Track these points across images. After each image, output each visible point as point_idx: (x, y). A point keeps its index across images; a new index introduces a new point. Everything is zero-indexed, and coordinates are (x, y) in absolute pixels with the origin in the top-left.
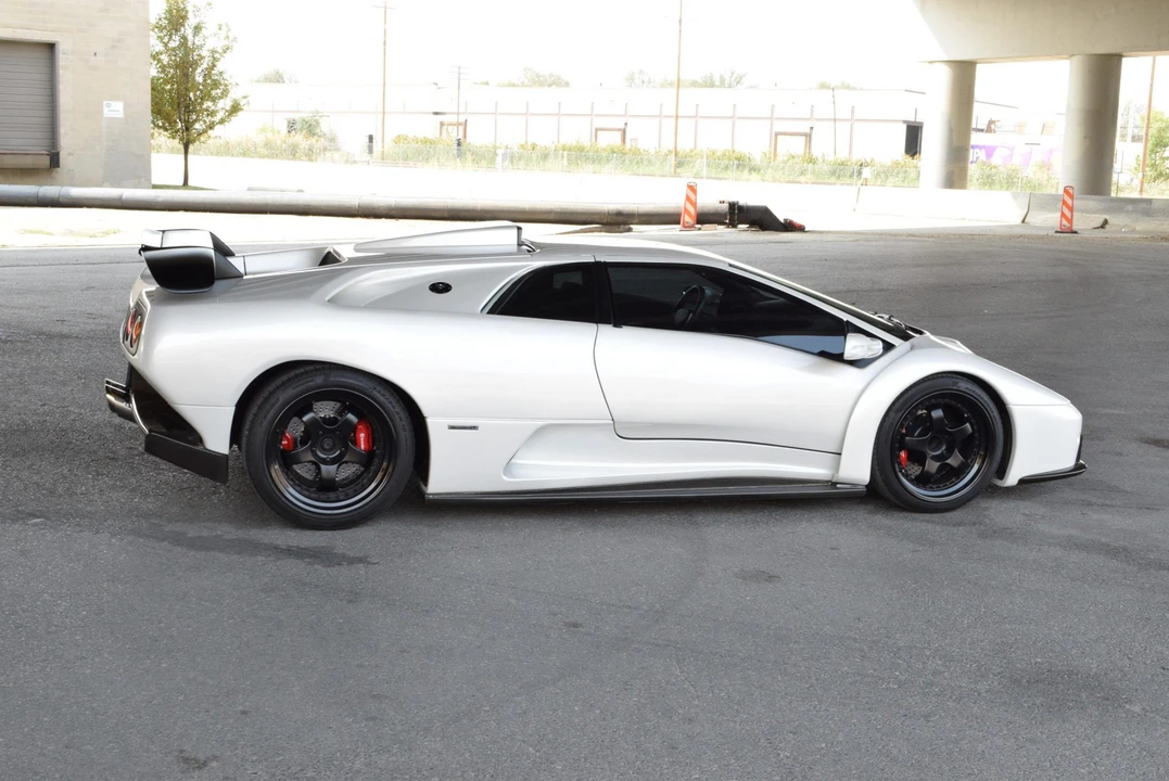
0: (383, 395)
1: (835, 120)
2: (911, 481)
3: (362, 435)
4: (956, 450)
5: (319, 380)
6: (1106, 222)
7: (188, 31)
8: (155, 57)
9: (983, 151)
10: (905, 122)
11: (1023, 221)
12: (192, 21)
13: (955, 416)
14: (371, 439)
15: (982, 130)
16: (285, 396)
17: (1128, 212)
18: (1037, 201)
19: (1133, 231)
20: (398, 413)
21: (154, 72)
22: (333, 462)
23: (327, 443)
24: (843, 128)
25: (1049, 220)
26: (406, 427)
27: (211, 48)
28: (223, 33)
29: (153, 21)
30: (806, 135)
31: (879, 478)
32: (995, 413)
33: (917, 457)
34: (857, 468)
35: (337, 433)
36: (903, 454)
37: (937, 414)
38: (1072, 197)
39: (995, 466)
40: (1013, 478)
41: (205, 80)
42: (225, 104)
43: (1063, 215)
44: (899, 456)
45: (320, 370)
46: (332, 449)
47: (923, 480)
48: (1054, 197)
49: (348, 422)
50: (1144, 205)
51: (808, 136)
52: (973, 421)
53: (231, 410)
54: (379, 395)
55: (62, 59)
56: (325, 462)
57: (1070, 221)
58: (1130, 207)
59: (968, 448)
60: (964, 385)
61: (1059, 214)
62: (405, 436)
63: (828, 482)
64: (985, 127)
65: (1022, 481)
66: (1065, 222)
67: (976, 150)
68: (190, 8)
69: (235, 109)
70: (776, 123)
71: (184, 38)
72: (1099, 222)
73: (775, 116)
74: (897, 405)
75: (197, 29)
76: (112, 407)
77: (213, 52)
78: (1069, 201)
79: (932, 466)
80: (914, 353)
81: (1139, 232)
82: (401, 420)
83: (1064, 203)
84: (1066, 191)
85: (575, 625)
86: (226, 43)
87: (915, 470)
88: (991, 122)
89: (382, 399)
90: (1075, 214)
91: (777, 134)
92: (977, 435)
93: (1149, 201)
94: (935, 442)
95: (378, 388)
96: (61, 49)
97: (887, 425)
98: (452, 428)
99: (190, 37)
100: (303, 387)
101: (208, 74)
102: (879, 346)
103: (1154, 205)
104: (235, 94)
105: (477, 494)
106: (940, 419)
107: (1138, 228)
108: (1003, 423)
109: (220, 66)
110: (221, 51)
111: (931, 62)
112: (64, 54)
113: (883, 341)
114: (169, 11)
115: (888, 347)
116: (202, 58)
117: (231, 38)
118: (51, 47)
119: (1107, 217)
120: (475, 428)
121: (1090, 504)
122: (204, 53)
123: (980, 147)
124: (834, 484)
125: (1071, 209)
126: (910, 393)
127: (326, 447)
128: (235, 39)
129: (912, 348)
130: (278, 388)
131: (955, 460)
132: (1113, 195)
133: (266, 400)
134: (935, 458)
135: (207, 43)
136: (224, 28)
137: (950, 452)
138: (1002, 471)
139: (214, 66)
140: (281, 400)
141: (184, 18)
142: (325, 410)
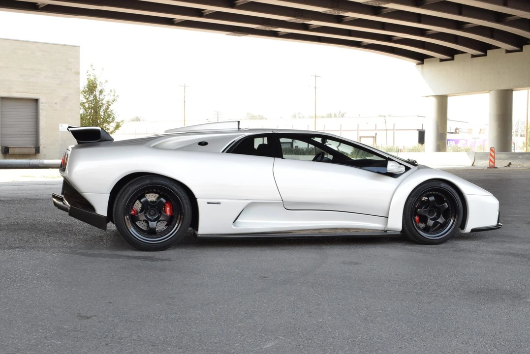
0: (177, 188)
1: (386, 130)
2: (421, 230)
3: (168, 209)
4: (441, 215)
5: (148, 182)
6: (510, 164)
7: (97, 93)
8: (83, 104)
9: (454, 142)
10: (418, 130)
11: (473, 165)
12: (99, 88)
13: (439, 200)
14: (172, 210)
15: (453, 133)
16: (132, 189)
17: (520, 158)
18: (478, 156)
19: (523, 167)
20: (184, 196)
21: (82, 111)
22: (155, 220)
23: (152, 212)
24: (390, 133)
25: (484, 164)
26: (188, 203)
27: (107, 100)
28: (112, 94)
29: (82, 89)
30: (373, 137)
31: (406, 229)
32: (458, 198)
33: (423, 219)
34: (396, 223)
35: (157, 207)
36: (417, 218)
37: (432, 198)
38: (494, 152)
39: (460, 222)
40: (468, 228)
41: (104, 114)
42: (113, 125)
43: (490, 160)
44: (415, 219)
45: (148, 177)
46: (155, 215)
47: (427, 229)
48: (486, 154)
49: (161, 202)
50: (527, 155)
51: (375, 138)
52: (448, 202)
53: (108, 195)
54: (175, 188)
55: (41, 106)
56: (151, 220)
57: (494, 163)
58: (521, 157)
59: (447, 215)
60: (443, 185)
61: (488, 161)
62: (187, 207)
63: (383, 230)
64: (454, 131)
65: (473, 230)
66: (491, 164)
67: (450, 142)
68: (98, 83)
69: (118, 126)
70: (360, 132)
71: (95, 96)
72: (507, 164)
73: (360, 129)
74: (413, 194)
75: (101, 92)
76: (55, 204)
77: (108, 102)
78: (493, 154)
79: (431, 223)
80: (419, 170)
81: (526, 167)
82: (185, 199)
83: (491, 155)
84: (491, 149)
85: (265, 277)
86: (114, 97)
87: (422, 226)
88: (456, 129)
89: (177, 190)
90: (496, 160)
91: (360, 137)
92: (450, 208)
94: (431, 212)
95: (175, 185)
96: (41, 101)
97: (408, 203)
98: (209, 203)
99: (98, 96)
100: (140, 184)
101: (106, 111)
102: (403, 169)
104: (117, 120)
105: (221, 234)
106: (433, 201)
107: (525, 166)
108: (462, 203)
109: (111, 108)
110: (111, 101)
111: (427, 97)
112: (42, 103)
113: (405, 166)
114: (89, 85)
115: (407, 169)
116: (103, 104)
117: (116, 96)
118: (36, 101)
119: (510, 161)
120: (219, 203)
121: (505, 242)
122: (104, 102)
123: (452, 140)
124: (386, 231)
125: (494, 158)
126: (419, 188)
127: (152, 214)
128: (118, 96)
129: (419, 169)
130: (129, 185)
131: (441, 220)
132: (513, 151)
133: (124, 191)
134: (431, 219)
135: (106, 98)
136: (113, 91)
137: (438, 216)
138: (463, 226)
139: (109, 108)
140: (131, 190)
141: (96, 87)
142: (151, 197)
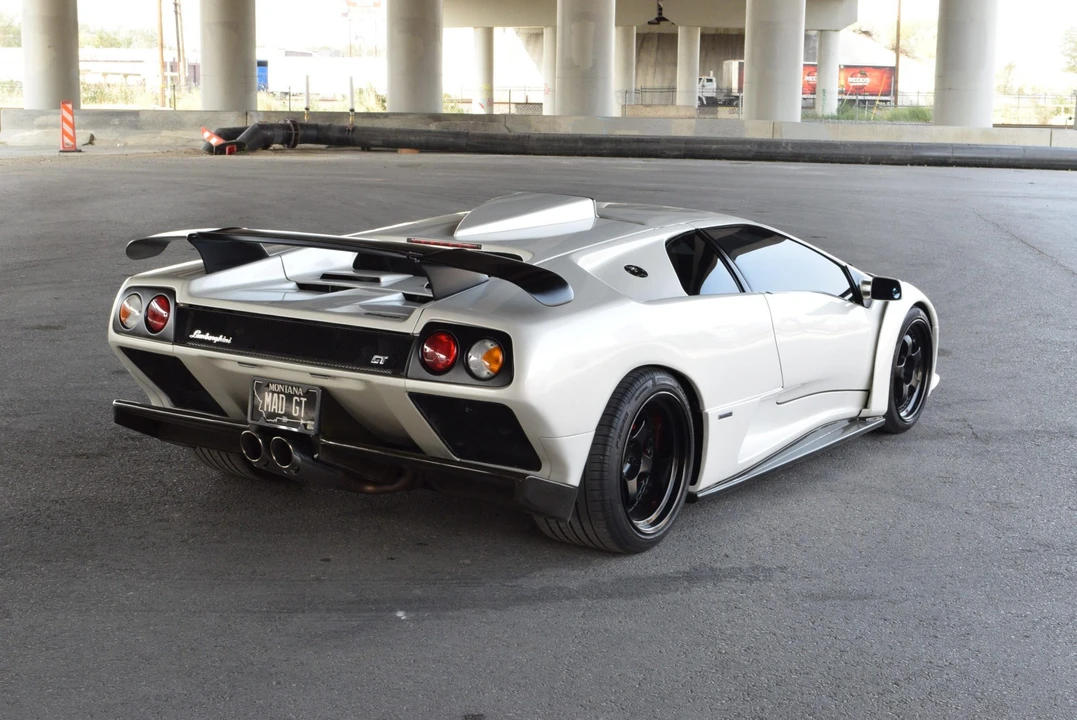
0: (683, 393)
5: (650, 385)
6: (92, 138)
16: (631, 409)
17: (115, 125)
19: (125, 146)
31: (889, 408)
34: (880, 403)
38: (71, 113)
43: (64, 133)
45: (645, 375)
48: (28, 114)
50: (132, 118)
52: (922, 344)
54: (681, 394)
57: (73, 139)
58: (116, 121)
63: (857, 418)
66: (67, 140)
72: (87, 138)
78: (70, 118)
81: (132, 147)
83: (64, 119)
89: (683, 397)
90: (77, 131)
93: (136, 113)
98: (720, 417)
103: (142, 117)
107: (130, 143)
119: (92, 132)
120: (730, 414)
124: (863, 419)
125: (73, 127)
131: (914, 382)
